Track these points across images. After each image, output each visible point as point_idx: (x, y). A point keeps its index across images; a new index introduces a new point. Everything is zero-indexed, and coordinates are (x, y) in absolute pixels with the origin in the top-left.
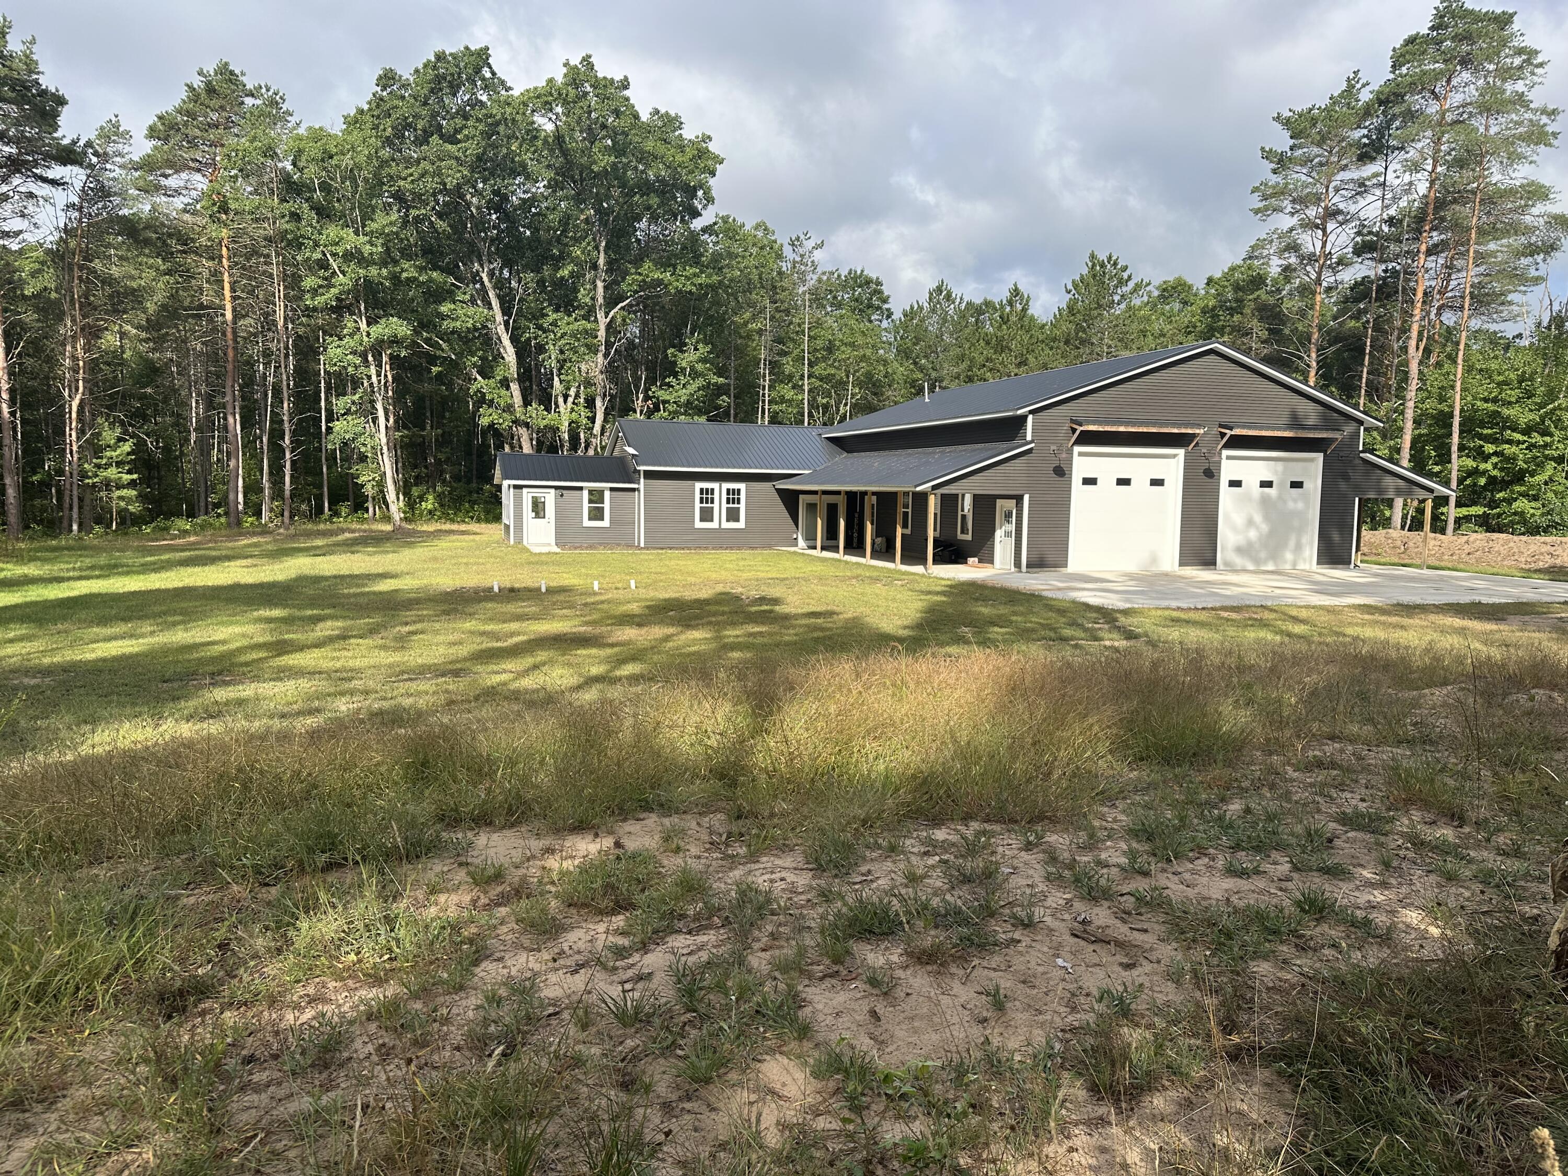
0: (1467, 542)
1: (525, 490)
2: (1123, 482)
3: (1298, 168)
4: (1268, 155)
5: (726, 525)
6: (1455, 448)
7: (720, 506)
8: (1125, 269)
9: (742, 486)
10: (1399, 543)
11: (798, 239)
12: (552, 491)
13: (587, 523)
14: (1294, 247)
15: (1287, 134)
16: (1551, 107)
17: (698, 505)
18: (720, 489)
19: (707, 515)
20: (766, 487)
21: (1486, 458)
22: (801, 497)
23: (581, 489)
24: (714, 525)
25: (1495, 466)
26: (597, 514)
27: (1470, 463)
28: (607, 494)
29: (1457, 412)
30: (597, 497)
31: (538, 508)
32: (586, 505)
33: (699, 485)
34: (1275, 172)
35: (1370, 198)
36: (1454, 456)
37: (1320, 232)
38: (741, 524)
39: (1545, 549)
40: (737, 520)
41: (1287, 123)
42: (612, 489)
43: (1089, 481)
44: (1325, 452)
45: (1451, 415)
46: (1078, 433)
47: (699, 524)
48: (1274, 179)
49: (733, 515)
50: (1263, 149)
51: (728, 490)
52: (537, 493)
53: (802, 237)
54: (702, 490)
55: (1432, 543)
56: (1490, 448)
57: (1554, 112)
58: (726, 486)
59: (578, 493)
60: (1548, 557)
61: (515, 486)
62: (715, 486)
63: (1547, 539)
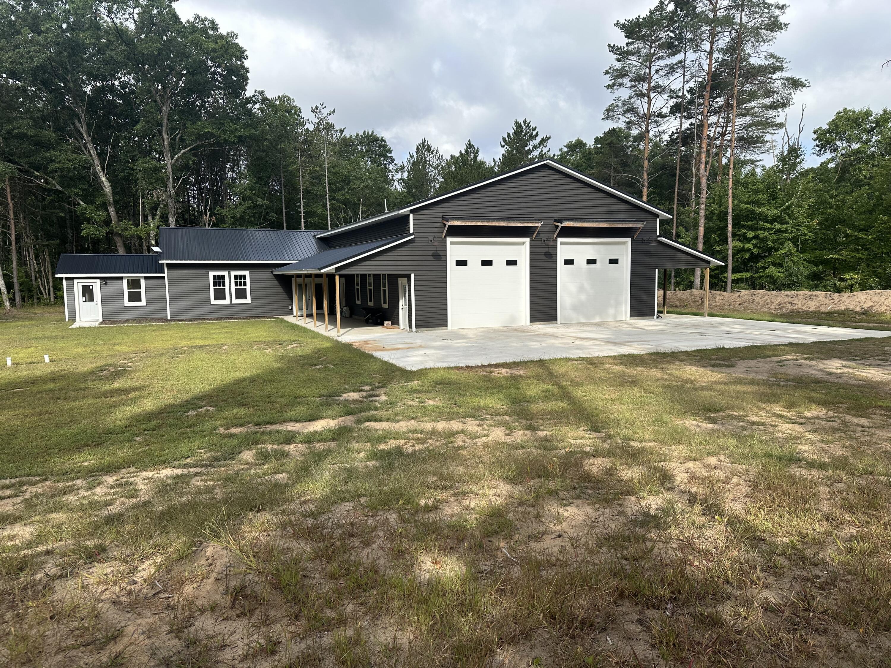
0: (739, 296)
1: (76, 281)
2: (487, 263)
3: (631, 58)
4: (613, 48)
5: (235, 301)
6: (730, 234)
7: (230, 287)
8: (535, 129)
9: (247, 273)
10: (698, 298)
11: (317, 108)
12: (98, 281)
13: (127, 303)
14: (632, 110)
15: (623, 34)
16: (781, 4)
17: (212, 288)
18: (230, 276)
19: (220, 295)
20: (266, 273)
21: (749, 240)
22: (294, 280)
23: (121, 278)
24: (227, 301)
25: (755, 246)
26: (135, 297)
27: (739, 244)
28: (143, 282)
29: (730, 210)
30: (134, 284)
31: (88, 293)
32: (126, 290)
33: (212, 274)
34: (618, 60)
35: (677, 75)
36: (730, 240)
37: (646, 98)
38: (248, 300)
39: (786, 299)
40: (244, 297)
41: (623, 27)
42: (146, 278)
43: (461, 263)
44: (632, 237)
45: (727, 213)
46: (447, 227)
47: (213, 301)
48: (618, 65)
49: (241, 294)
50: (609, 46)
51: (236, 276)
52: (86, 282)
53: (320, 106)
54: (214, 277)
55: (718, 297)
56: (750, 234)
58: (233, 273)
59: (119, 281)
60: (789, 305)
61: (67, 279)
62: (226, 273)
63: (788, 293)
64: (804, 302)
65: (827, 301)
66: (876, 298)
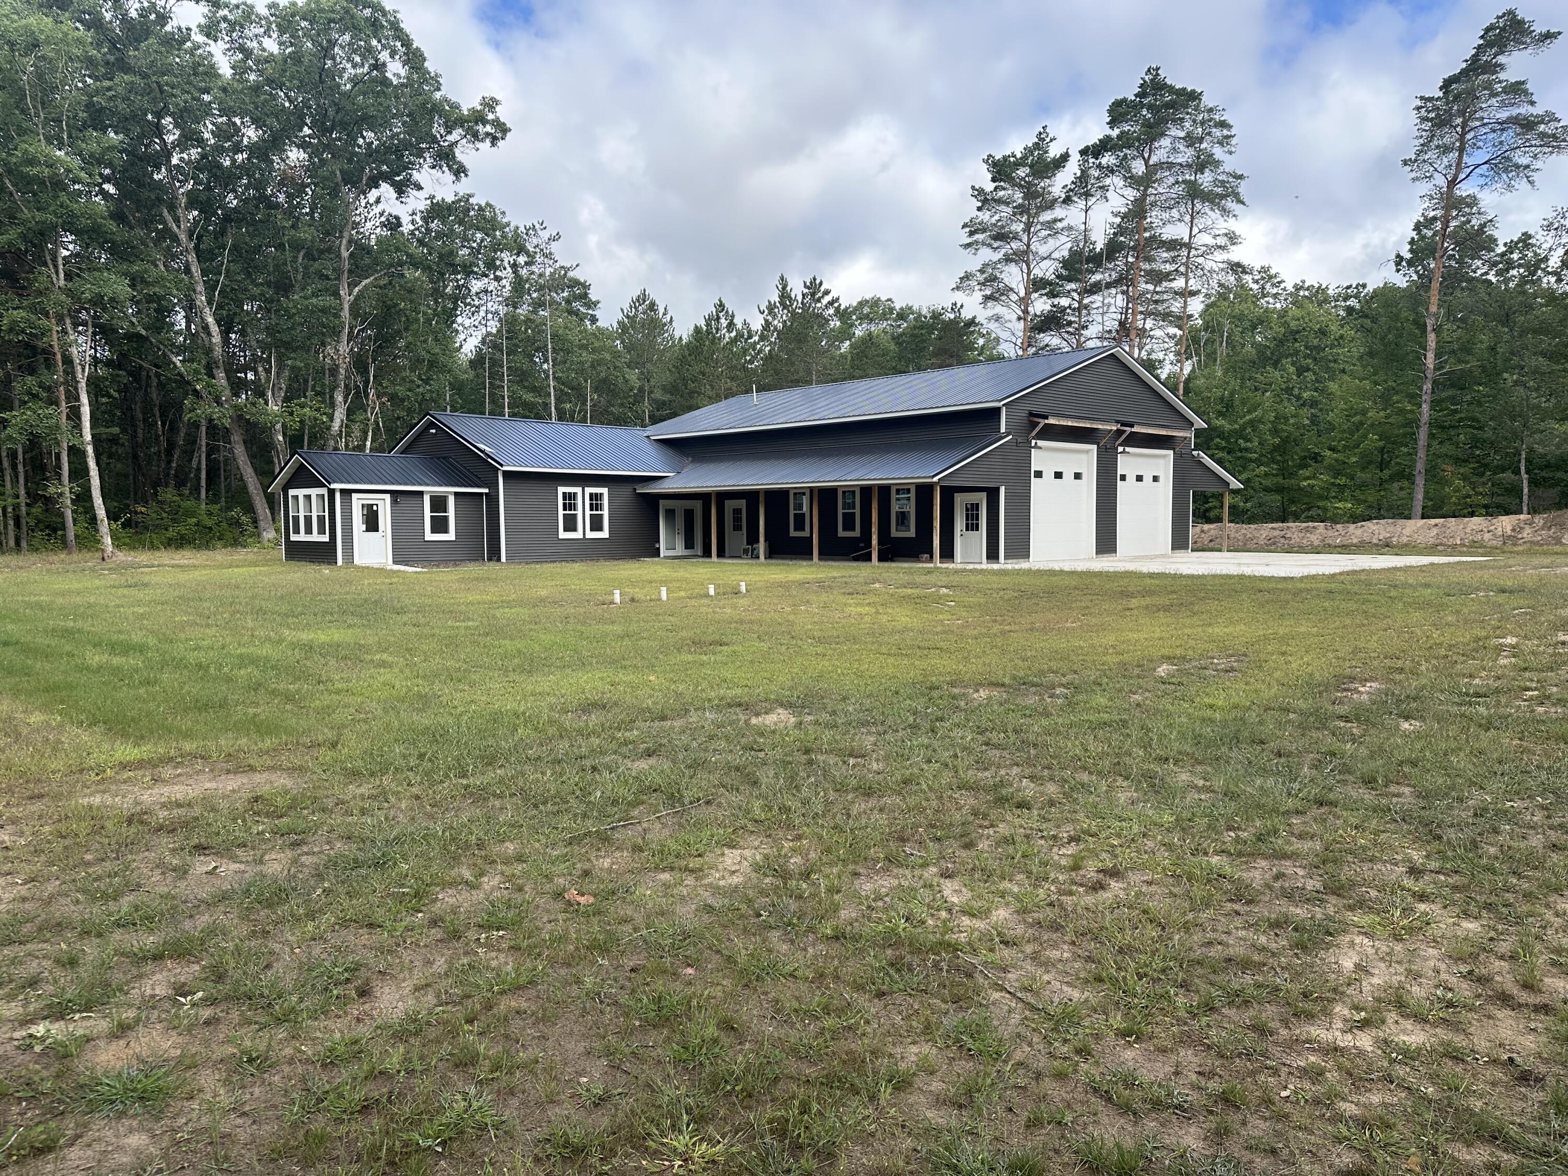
1: (355, 496)
2: (1058, 475)
3: (1001, 208)
4: (975, 192)
5: (590, 535)
7: (583, 513)
9: (604, 491)
12: (387, 497)
13: (429, 536)
14: (993, 280)
15: (991, 175)
17: (561, 512)
18: (584, 495)
19: (570, 524)
20: (625, 491)
22: (662, 502)
23: (421, 493)
24: (578, 535)
26: (440, 525)
28: (451, 500)
30: (439, 503)
31: (370, 517)
32: (428, 514)
33: (561, 490)
34: (981, 209)
37: (1024, 266)
38: (605, 534)
39: (1276, 533)
40: (600, 529)
41: (991, 164)
42: (456, 494)
43: (1040, 474)
44: (1174, 449)
46: (1041, 426)
47: (563, 535)
48: (979, 216)
49: (596, 524)
50: (973, 188)
51: (591, 495)
52: (369, 499)
53: (537, 226)
54: (564, 495)
57: (1241, 177)
58: (589, 490)
59: (413, 501)
60: (1282, 540)
61: (342, 491)
62: (578, 490)
63: (1271, 525)
64: (1301, 535)
65: (1330, 533)
66: (1391, 529)
